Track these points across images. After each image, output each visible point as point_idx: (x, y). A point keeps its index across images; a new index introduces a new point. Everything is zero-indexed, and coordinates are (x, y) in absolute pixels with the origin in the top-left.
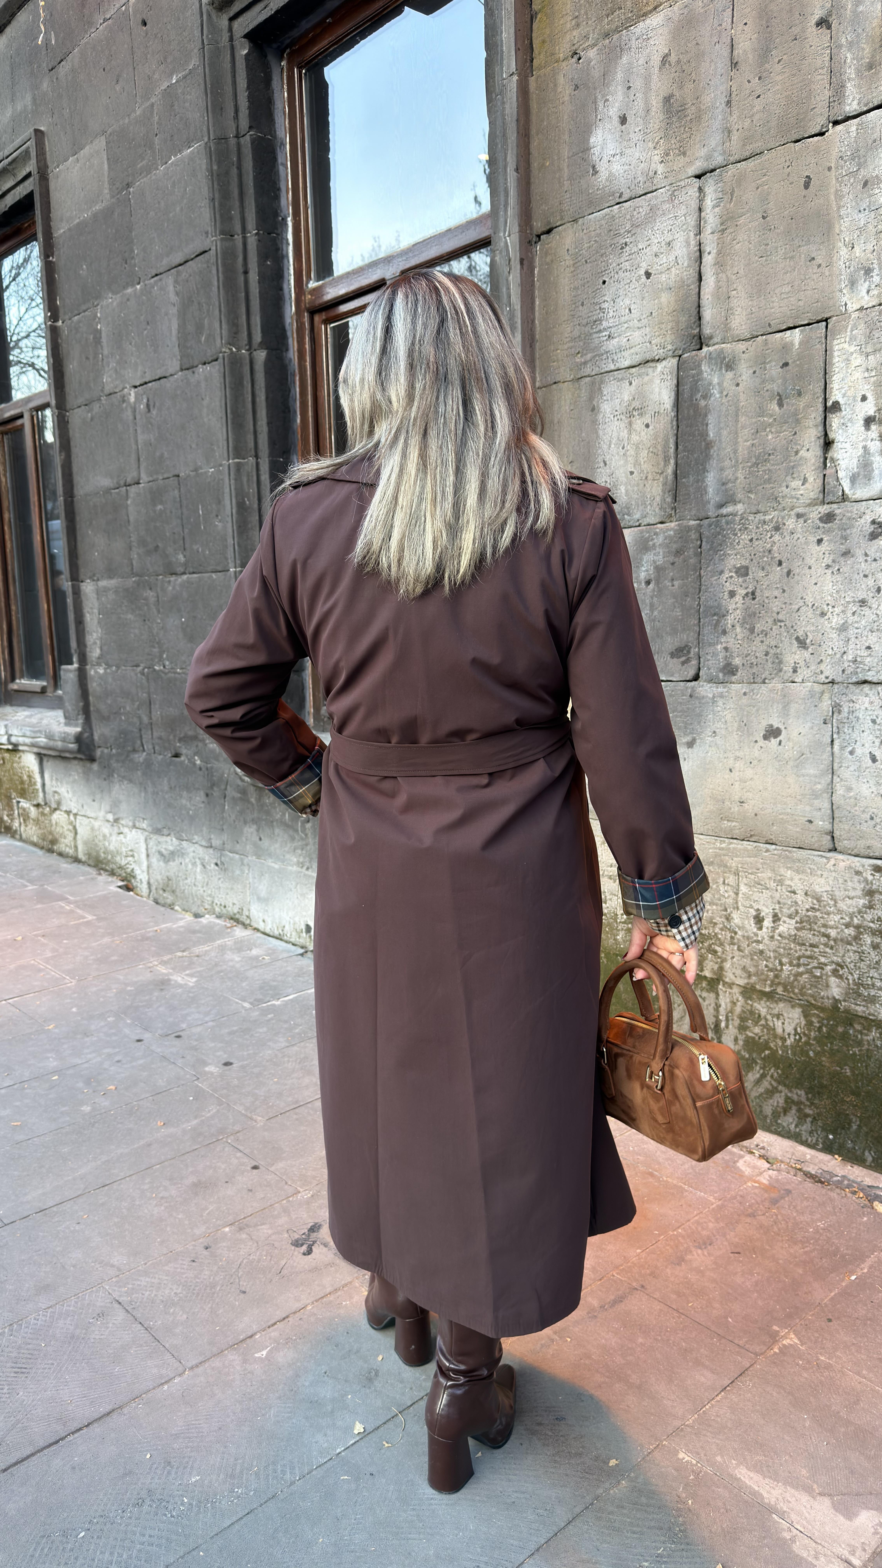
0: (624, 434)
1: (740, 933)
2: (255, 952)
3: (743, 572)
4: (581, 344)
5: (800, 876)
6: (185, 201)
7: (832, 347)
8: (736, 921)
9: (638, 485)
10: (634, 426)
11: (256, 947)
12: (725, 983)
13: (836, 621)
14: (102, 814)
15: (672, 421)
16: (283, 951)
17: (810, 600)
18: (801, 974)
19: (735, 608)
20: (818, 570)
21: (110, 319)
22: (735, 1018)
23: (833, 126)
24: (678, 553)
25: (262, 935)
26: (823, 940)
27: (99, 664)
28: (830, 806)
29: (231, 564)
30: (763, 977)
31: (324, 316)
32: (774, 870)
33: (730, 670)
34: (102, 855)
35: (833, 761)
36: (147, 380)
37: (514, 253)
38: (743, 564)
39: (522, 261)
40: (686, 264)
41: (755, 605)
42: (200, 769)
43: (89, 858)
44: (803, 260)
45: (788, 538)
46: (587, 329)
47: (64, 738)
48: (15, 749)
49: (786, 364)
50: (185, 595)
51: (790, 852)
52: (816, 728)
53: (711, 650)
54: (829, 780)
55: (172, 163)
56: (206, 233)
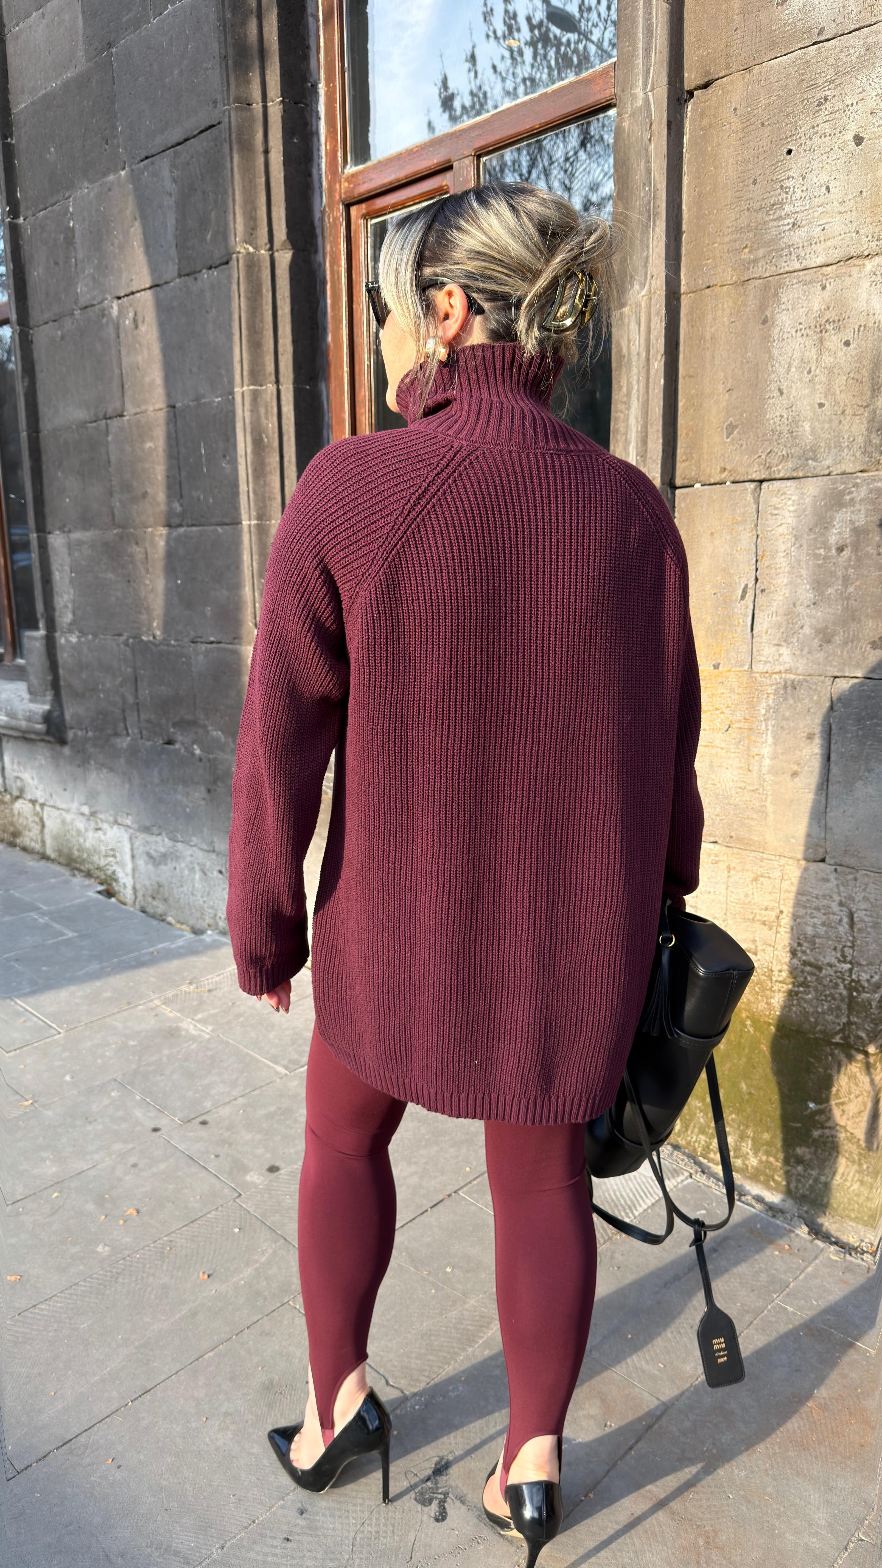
0: (812, 354)
4: (751, 235)
6: (186, 62)
9: (830, 422)
10: (827, 344)
14: (74, 806)
21: (85, 214)
27: (70, 631)
29: (245, 517)
31: (364, 208)
34: (76, 853)
36: (134, 290)
37: (659, 112)
39: (669, 124)
42: (200, 760)
43: (60, 856)
46: (760, 215)
47: (29, 716)
50: (182, 552)
55: (169, 14)
56: (215, 102)
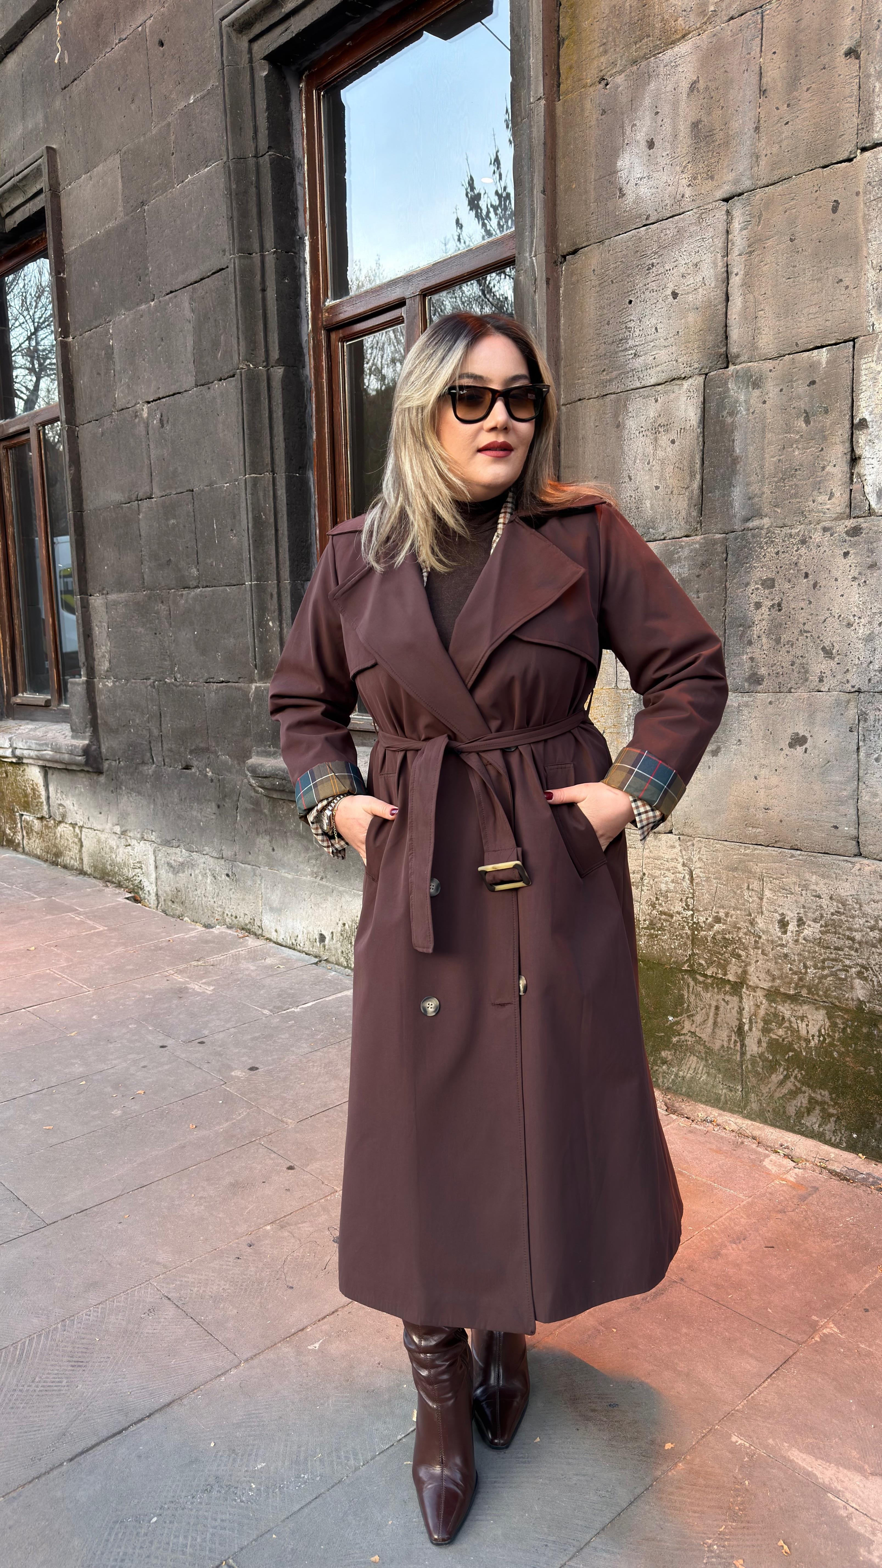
0: (650, 449)
1: (764, 937)
2: (269, 961)
3: (769, 584)
5: (826, 881)
6: (202, 220)
7: (859, 366)
8: (760, 925)
9: (663, 499)
10: (660, 442)
11: (270, 957)
12: (748, 987)
13: (862, 631)
14: (108, 826)
15: (698, 437)
16: (298, 960)
17: (836, 611)
18: (826, 977)
19: (761, 620)
20: (845, 582)
21: (122, 335)
22: (759, 1021)
23: (861, 153)
24: (703, 565)
25: (274, 945)
26: (848, 943)
27: (107, 677)
28: (855, 812)
29: (247, 578)
30: (787, 980)
31: (341, 333)
32: (799, 875)
33: (755, 679)
34: (109, 867)
35: (859, 768)
36: (161, 396)
37: (540, 273)
38: (770, 576)
39: (548, 281)
40: (713, 285)
41: (781, 617)
42: (212, 781)
43: (95, 871)
44: (830, 281)
45: (814, 551)
46: (612, 347)
47: (71, 750)
48: (19, 762)
49: (813, 383)
50: (198, 608)
51: (815, 857)
52: (841, 736)
53: (736, 660)
54: (855, 787)
55: (189, 182)
56: (224, 251)
